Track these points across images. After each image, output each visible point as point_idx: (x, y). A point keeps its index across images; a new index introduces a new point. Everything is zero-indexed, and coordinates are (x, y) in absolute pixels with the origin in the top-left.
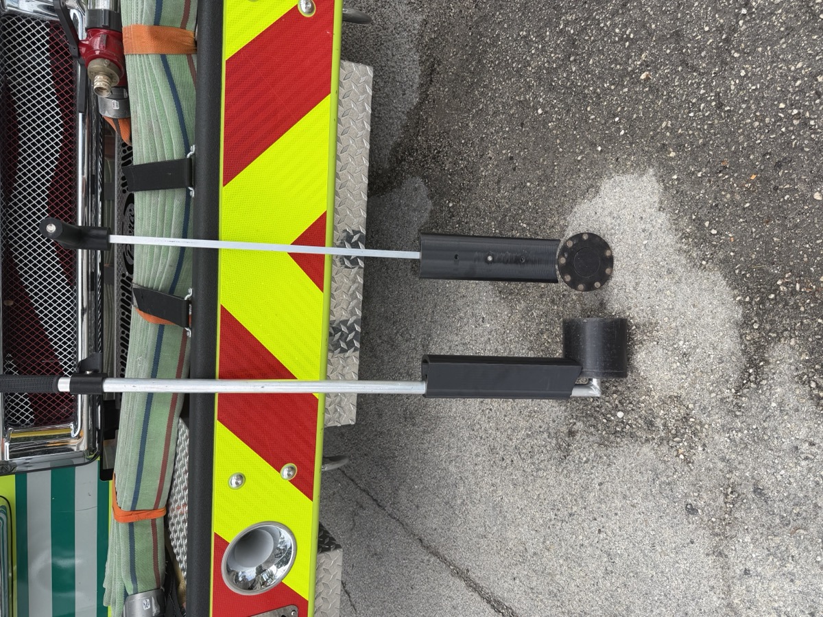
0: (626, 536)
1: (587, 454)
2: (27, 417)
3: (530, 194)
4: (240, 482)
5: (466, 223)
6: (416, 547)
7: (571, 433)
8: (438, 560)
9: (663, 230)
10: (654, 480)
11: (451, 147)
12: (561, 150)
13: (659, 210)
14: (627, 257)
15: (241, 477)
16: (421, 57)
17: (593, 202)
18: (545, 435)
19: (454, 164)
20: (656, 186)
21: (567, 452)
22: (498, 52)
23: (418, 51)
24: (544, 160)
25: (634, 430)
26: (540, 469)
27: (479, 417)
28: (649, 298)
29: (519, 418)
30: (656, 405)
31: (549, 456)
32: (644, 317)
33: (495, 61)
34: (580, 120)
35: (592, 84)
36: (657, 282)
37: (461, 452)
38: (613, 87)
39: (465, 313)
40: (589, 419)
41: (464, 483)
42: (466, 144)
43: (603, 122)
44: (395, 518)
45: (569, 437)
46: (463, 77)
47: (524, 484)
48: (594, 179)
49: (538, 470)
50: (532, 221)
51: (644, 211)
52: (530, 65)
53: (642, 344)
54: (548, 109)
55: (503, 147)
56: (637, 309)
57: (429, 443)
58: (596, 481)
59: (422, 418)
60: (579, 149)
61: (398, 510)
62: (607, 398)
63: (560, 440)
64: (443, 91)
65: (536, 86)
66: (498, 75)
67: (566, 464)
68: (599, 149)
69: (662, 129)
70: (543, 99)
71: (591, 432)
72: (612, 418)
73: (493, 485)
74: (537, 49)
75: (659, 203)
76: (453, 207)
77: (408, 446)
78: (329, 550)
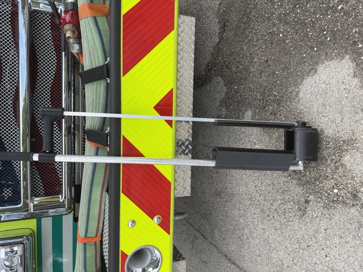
0: (343, 260)
1: (316, 213)
2: (41, 192)
3: (278, 77)
4: (133, 224)
5: (244, 96)
6: (223, 259)
7: (307, 202)
8: (235, 267)
9: (357, 88)
10: (359, 228)
11: (235, 60)
12: (294, 53)
13: (354, 77)
14: (336, 104)
15: (134, 222)
16: (219, 20)
17: (314, 78)
18: (292, 203)
19: (237, 68)
20: (351, 64)
21: (304, 212)
22: (257, 11)
23: (217, 18)
24: (285, 59)
25: (345, 200)
26: (290, 221)
27: (255, 194)
28: (350, 126)
29: (277, 194)
30: (358, 185)
31: (294, 214)
32: (348, 136)
33: (256, 15)
34: (304, 36)
35: (310, 17)
36: (355, 116)
37: (246, 212)
38: (322, 17)
39: (245, 141)
40: (317, 194)
41: (248, 228)
42: (243, 57)
43: (317, 35)
44: (213, 244)
45: (305, 204)
46: (240, 26)
47: (280, 229)
48: (313, 65)
49: (288, 221)
50: (280, 91)
51: (345, 79)
52: (274, 14)
53: (347, 151)
54: (286, 34)
55: (262, 56)
56: (343, 132)
57: (229, 207)
58: (323, 228)
59: (225, 195)
60: (304, 51)
61: (214, 240)
62: (327, 182)
63: (300, 205)
64: (230, 34)
65: (279, 23)
66: (258, 22)
67: (305, 218)
68: (316, 49)
69: (353, 33)
70: (283, 29)
71: (319, 201)
72: (331, 193)
73: (263, 229)
74: (278, 5)
75: (353, 73)
76: (237, 89)
77: (218, 209)
78: (179, 260)
